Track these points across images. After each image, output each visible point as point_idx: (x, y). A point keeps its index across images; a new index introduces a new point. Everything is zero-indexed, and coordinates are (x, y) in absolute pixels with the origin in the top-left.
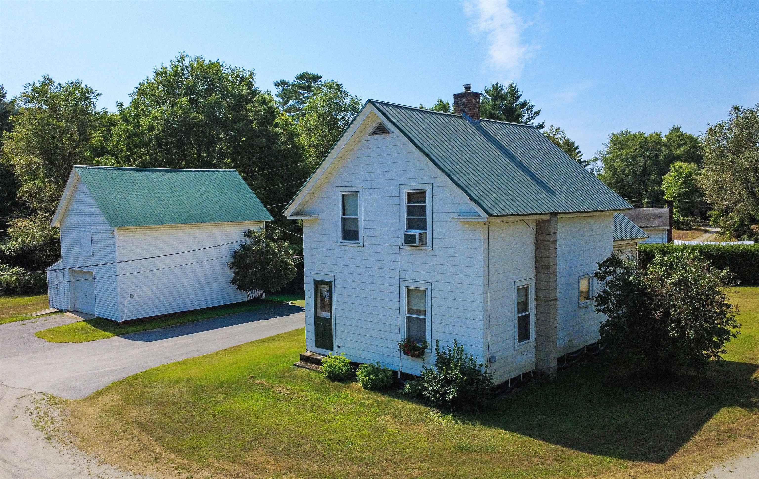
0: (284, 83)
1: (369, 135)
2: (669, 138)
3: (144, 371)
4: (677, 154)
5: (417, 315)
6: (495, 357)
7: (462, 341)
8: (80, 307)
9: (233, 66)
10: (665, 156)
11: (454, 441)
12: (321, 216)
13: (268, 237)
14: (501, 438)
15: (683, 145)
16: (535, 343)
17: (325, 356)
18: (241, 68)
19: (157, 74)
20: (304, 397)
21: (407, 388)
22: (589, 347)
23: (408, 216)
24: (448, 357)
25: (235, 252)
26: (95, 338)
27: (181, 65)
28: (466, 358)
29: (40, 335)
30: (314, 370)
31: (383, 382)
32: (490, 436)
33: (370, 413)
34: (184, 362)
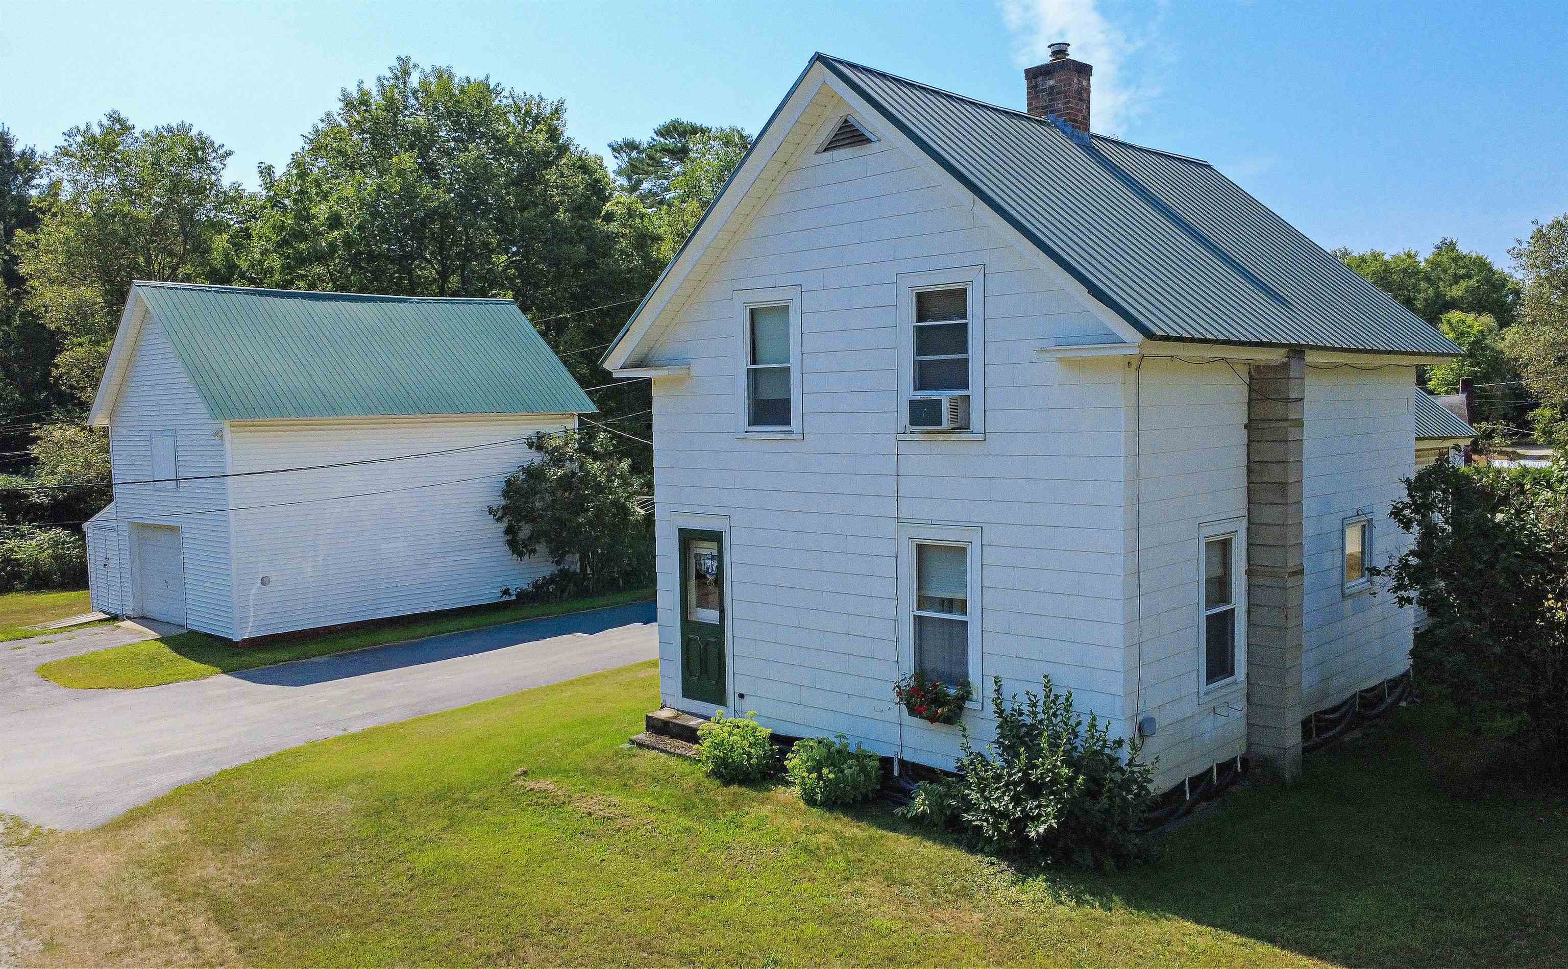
0: (631, 146)
1: (817, 152)
2: (1434, 264)
3: (263, 756)
4: (1451, 297)
5: (942, 611)
6: (1151, 721)
7: (1064, 682)
8: (155, 609)
9: (519, 91)
10: (1426, 300)
11: (1060, 957)
12: (697, 369)
13: (585, 449)
14: (1193, 948)
15: (1463, 277)
16: (1245, 684)
17: (707, 718)
18: (536, 96)
19: (349, 104)
20: (649, 827)
21: (920, 804)
22: (1363, 694)
23: (919, 354)
24: (1029, 721)
25: (508, 482)
26: (170, 679)
27: (402, 86)
28: (1079, 724)
29: (46, 673)
30: (679, 756)
31: (854, 788)
32: (1159, 942)
33: (822, 873)
34: (366, 736)
